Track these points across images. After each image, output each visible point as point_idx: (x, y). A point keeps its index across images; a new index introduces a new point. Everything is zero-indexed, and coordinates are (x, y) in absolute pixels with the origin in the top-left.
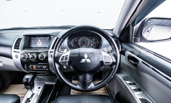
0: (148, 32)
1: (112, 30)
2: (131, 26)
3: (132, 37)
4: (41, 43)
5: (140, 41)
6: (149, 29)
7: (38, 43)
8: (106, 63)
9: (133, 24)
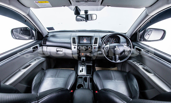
0: (148, 35)
1: (125, 33)
2: (138, 32)
3: (138, 39)
4: (86, 40)
5: (143, 41)
6: (150, 33)
7: (84, 40)
8: (126, 50)
9: (139, 31)
